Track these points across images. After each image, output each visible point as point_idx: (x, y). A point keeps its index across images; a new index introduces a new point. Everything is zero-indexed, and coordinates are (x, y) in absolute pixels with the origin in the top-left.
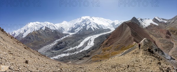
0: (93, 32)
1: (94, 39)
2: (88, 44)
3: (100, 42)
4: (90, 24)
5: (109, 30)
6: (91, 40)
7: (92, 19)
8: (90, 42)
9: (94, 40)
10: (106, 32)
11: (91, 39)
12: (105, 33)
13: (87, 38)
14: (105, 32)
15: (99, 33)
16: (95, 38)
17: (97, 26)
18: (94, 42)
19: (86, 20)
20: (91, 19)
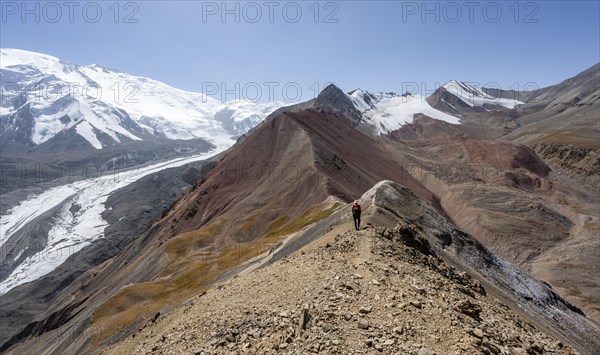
0: (93, 160)
1: (105, 199)
2: (57, 233)
3: (147, 207)
4: (71, 111)
5: (203, 145)
6: (75, 209)
7: (83, 82)
8: (69, 219)
9: (106, 204)
10: (184, 154)
11: (78, 203)
12: (178, 163)
13: (42, 197)
14: (178, 155)
15: (140, 162)
16: (110, 190)
17: (127, 122)
18: (104, 216)
19: (21, 77)
20: (72, 77)
